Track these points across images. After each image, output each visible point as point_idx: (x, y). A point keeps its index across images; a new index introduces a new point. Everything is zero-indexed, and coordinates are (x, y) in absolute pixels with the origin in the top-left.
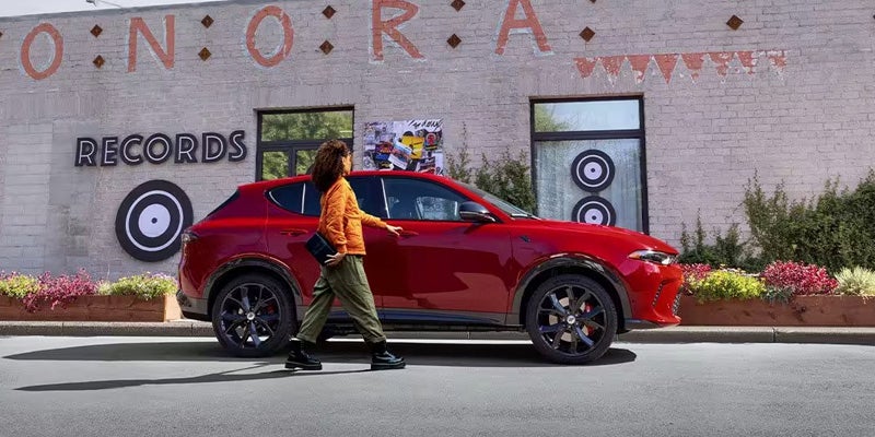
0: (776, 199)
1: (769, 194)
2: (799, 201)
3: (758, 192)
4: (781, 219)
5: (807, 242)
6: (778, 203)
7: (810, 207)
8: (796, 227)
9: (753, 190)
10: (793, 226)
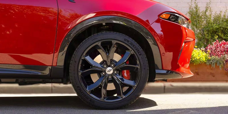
0: (206, 11)
1: (202, 9)
2: (218, 13)
3: (196, 8)
4: (208, 23)
5: (222, 36)
6: (207, 13)
7: (224, 16)
8: (217, 27)
9: (194, 6)
10: (215, 26)
